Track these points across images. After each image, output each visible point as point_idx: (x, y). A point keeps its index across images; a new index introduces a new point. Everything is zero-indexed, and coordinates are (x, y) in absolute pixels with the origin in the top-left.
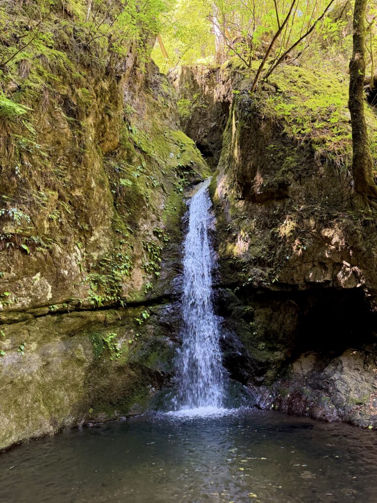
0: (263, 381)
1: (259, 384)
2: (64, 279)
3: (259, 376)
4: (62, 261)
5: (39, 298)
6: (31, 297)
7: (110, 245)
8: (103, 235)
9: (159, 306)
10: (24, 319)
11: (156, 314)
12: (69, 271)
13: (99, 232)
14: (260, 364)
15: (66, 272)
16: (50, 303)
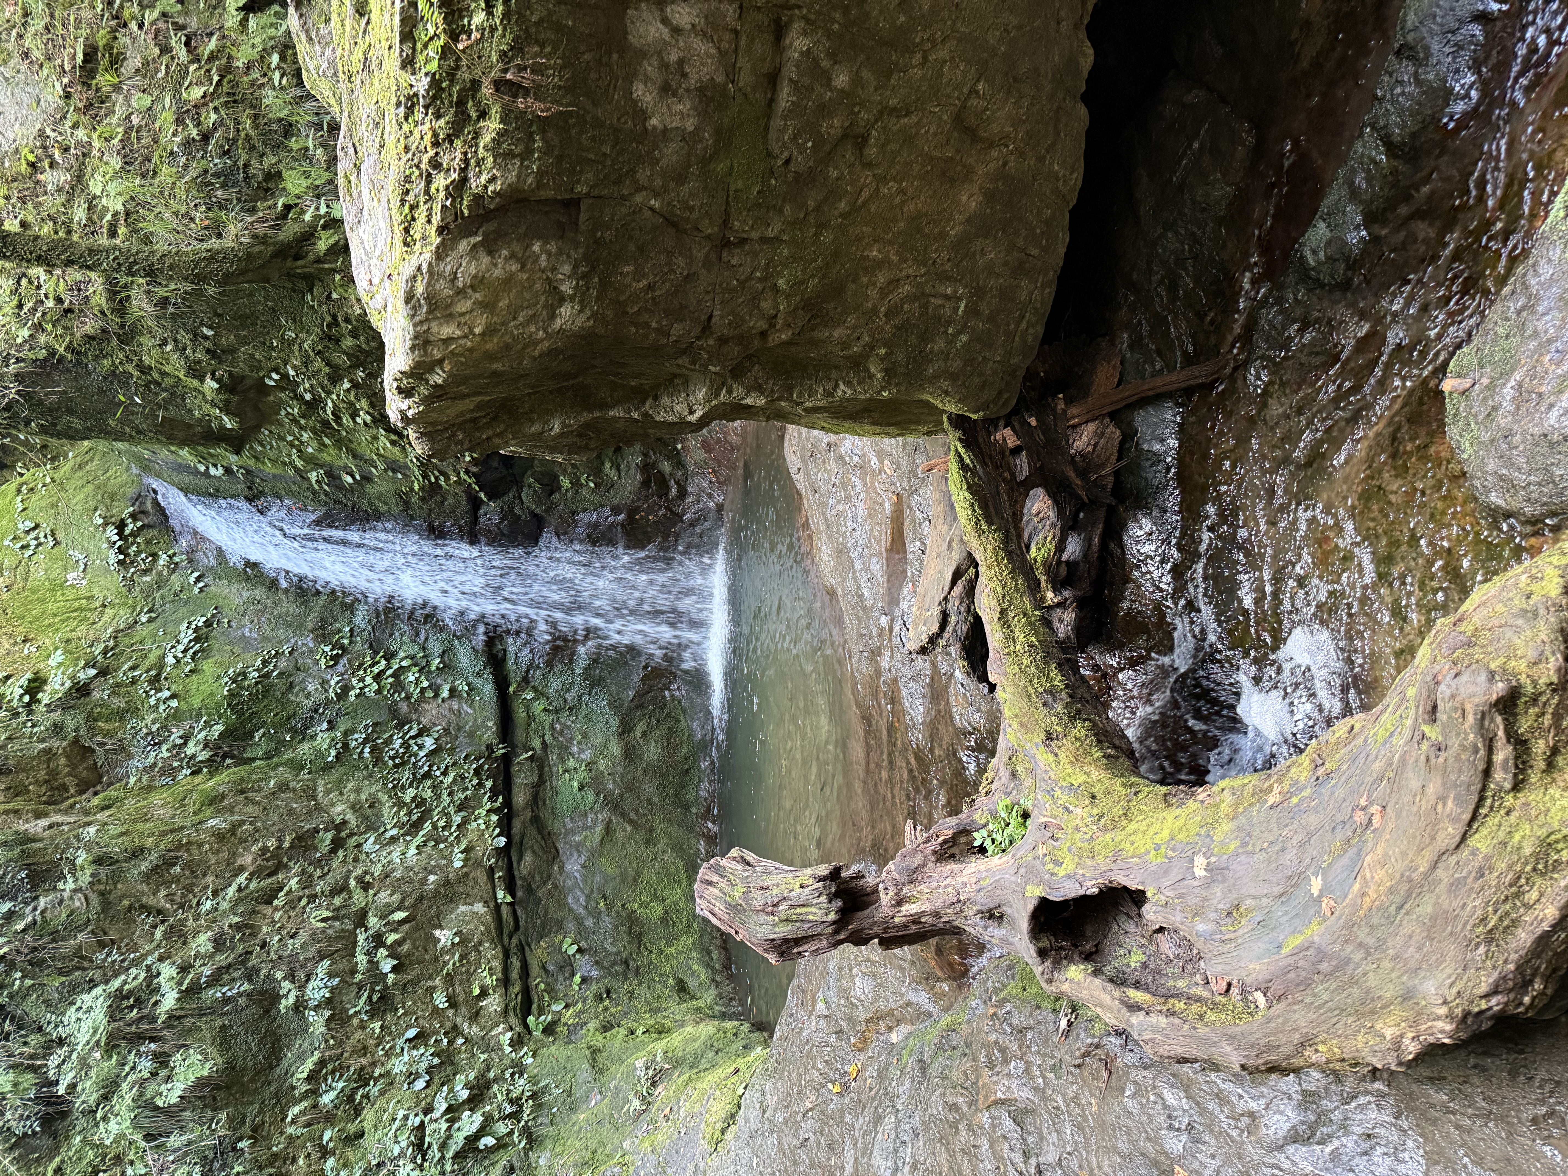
0: (677, 483)
1: (683, 493)
2: (447, 883)
3: (668, 488)
4: (408, 888)
5: (482, 928)
6: (480, 943)
7: (365, 778)
8: (341, 794)
9: (510, 662)
10: (521, 948)
11: (527, 672)
12: (431, 873)
13: (333, 805)
14: (646, 483)
15: (432, 878)
16: (492, 905)
